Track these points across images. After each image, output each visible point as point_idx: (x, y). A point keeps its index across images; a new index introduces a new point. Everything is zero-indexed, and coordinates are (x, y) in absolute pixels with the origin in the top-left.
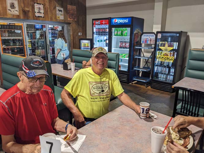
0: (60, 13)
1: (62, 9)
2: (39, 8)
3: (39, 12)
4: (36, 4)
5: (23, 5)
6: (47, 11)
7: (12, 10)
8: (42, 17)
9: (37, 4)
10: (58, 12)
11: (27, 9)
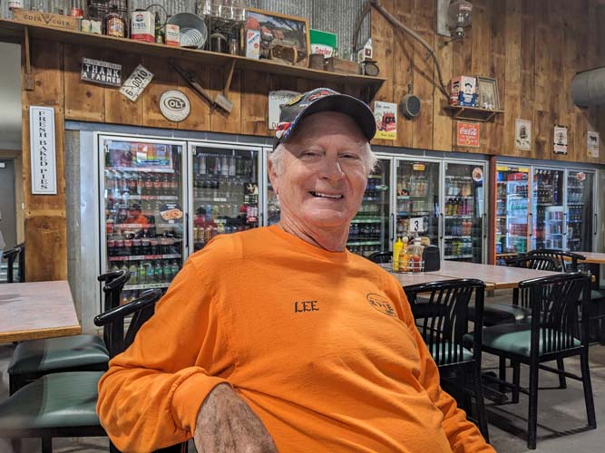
0: (594, 143)
1: (596, 135)
2: (561, 136)
3: (560, 144)
4: (556, 128)
5: (537, 130)
6: (572, 142)
7: (522, 141)
8: (563, 153)
9: (559, 126)
10: (589, 141)
11: (543, 138)
